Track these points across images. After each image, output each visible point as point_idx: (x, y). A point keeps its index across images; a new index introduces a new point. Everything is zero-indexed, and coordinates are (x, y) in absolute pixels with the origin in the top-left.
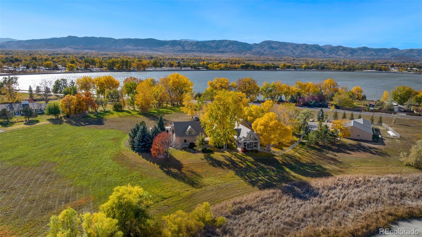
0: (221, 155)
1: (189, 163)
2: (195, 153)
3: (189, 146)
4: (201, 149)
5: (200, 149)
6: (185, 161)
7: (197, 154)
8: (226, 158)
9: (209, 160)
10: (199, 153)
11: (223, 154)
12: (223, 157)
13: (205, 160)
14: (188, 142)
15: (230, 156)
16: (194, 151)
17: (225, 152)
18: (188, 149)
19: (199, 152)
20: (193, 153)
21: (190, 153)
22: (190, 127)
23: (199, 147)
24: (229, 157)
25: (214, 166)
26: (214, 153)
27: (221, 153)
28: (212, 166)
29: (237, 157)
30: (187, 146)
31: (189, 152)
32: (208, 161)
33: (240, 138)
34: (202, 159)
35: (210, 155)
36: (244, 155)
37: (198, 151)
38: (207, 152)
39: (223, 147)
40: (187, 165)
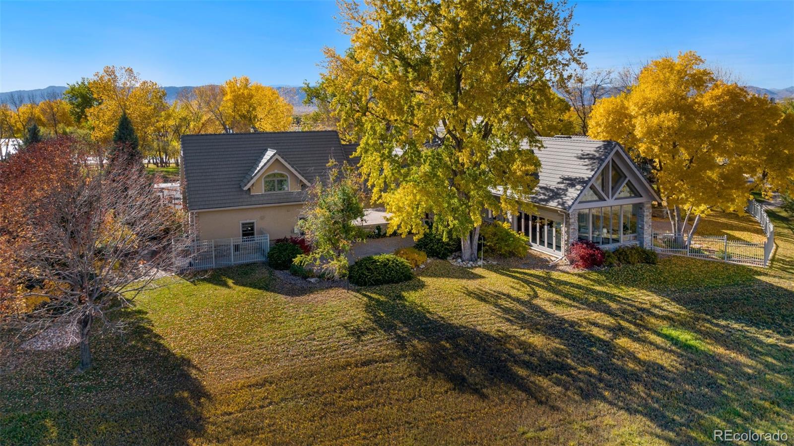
0: (469, 294)
1: (257, 373)
2: (303, 291)
3: (270, 256)
4: (344, 261)
5: (337, 265)
6: (232, 360)
7: (319, 296)
8: (506, 310)
9: (403, 331)
10: (332, 292)
11: (472, 285)
12: (484, 307)
13: (381, 335)
14: (261, 233)
15: (526, 298)
16: (299, 282)
17: (477, 271)
18: (263, 273)
19: (326, 281)
20: (292, 292)
21: (270, 297)
22: (270, 153)
23: (325, 248)
24: (518, 300)
25: (460, 383)
26: (422, 286)
27: (464, 282)
28: (442, 386)
29: (573, 298)
30: (258, 258)
31: (266, 288)
32: (400, 339)
33: (546, 189)
34: (358, 334)
35: (401, 298)
36: (600, 283)
37: (321, 276)
38: (378, 283)
39: (455, 248)
40: (244, 396)
